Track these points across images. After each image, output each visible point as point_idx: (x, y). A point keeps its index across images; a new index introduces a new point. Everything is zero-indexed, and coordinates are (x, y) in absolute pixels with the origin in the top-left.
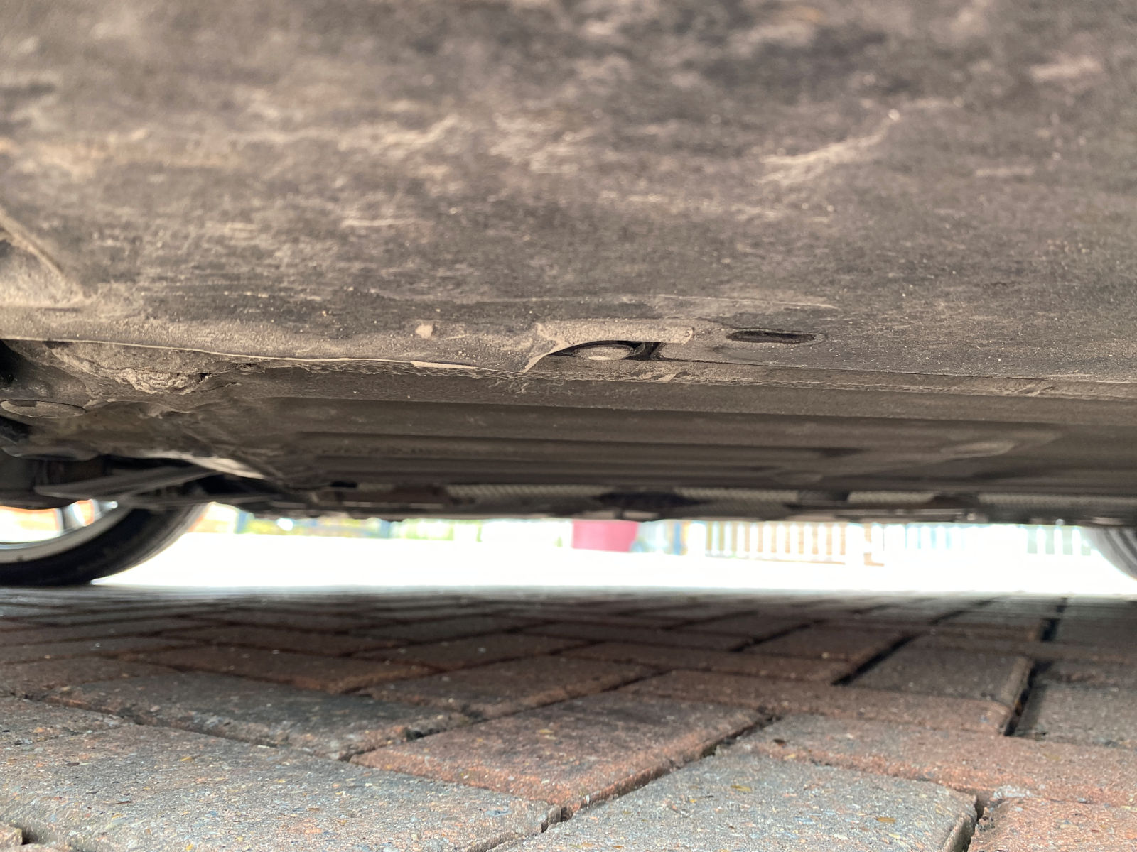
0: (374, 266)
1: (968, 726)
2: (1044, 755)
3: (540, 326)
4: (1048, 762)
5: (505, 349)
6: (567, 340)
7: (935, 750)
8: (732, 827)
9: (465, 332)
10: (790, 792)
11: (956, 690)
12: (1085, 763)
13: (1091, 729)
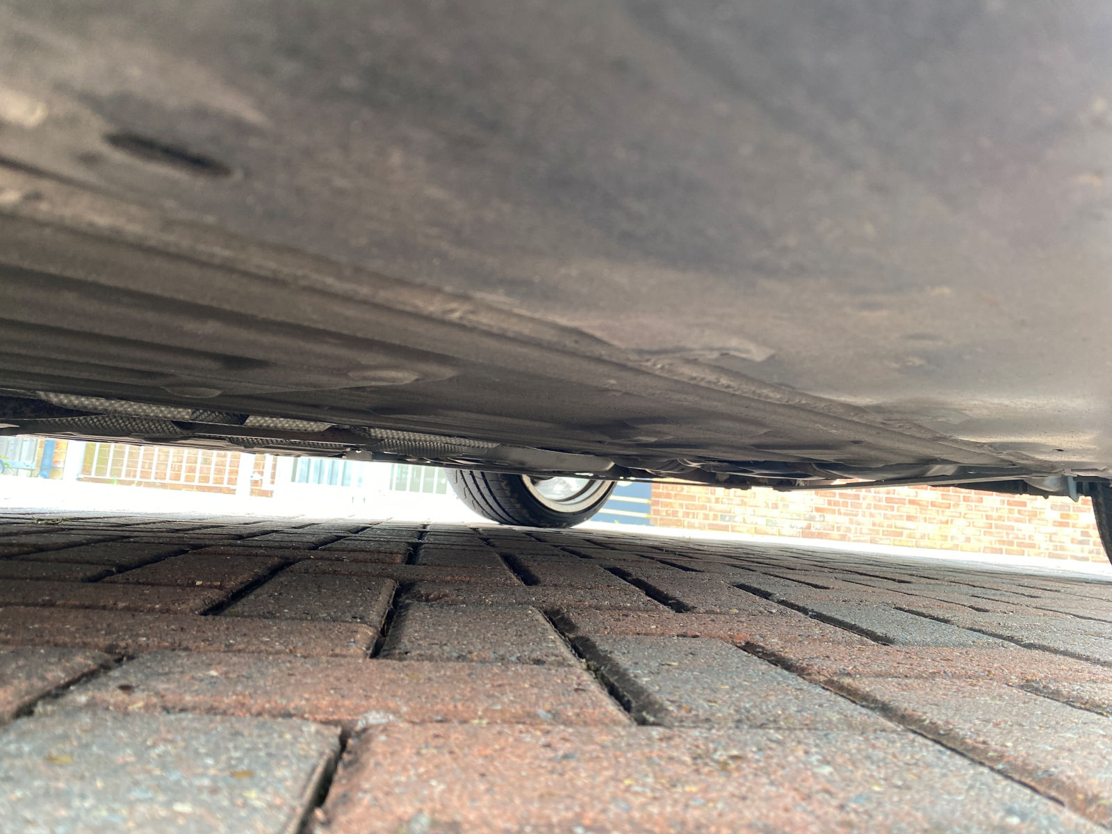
1: (338, 651)
2: (407, 675)
4: (410, 682)
7: (305, 681)
10: (128, 755)
11: (329, 615)
12: (441, 681)
13: (446, 645)
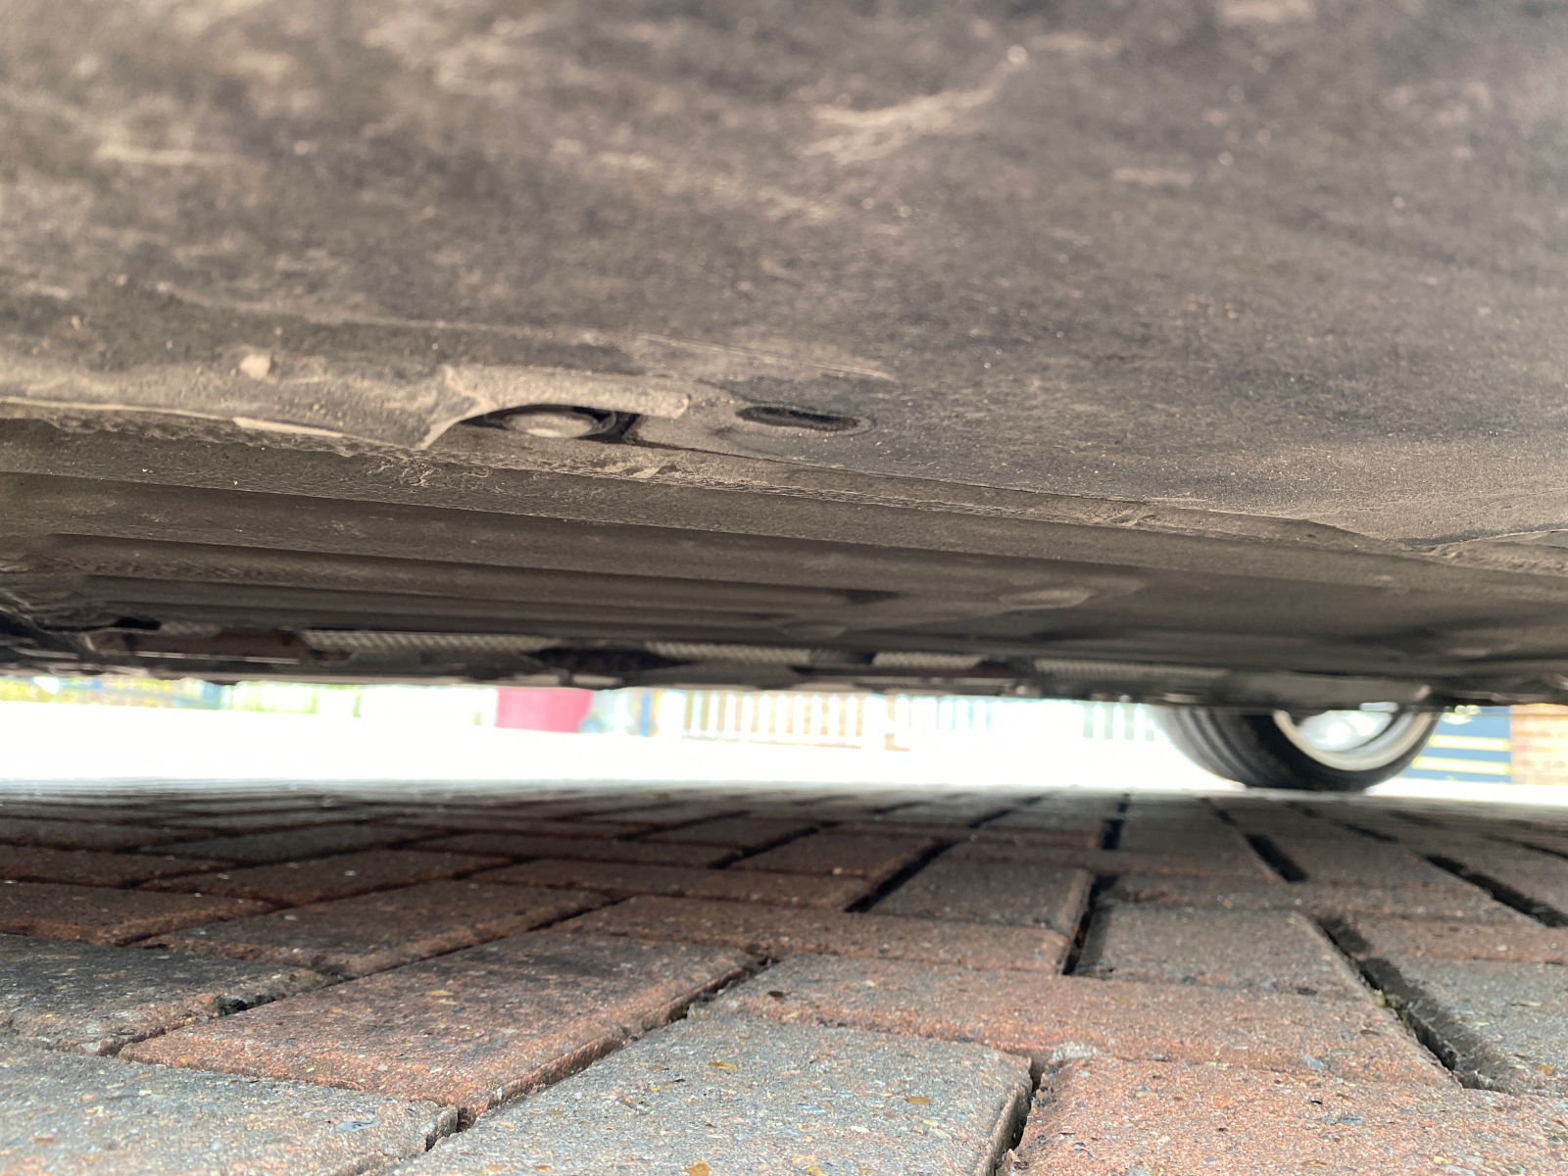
0: (161, 239)
1: (1019, 964)
2: (1113, 998)
3: (449, 371)
4: (1118, 1007)
5: (392, 405)
6: (493, 398)
7: (980, 999)
8: (710, 1125)
10: (790, 1068)
11: (1003, 916)
12: (1161, 1008)
13: (1165, 961)
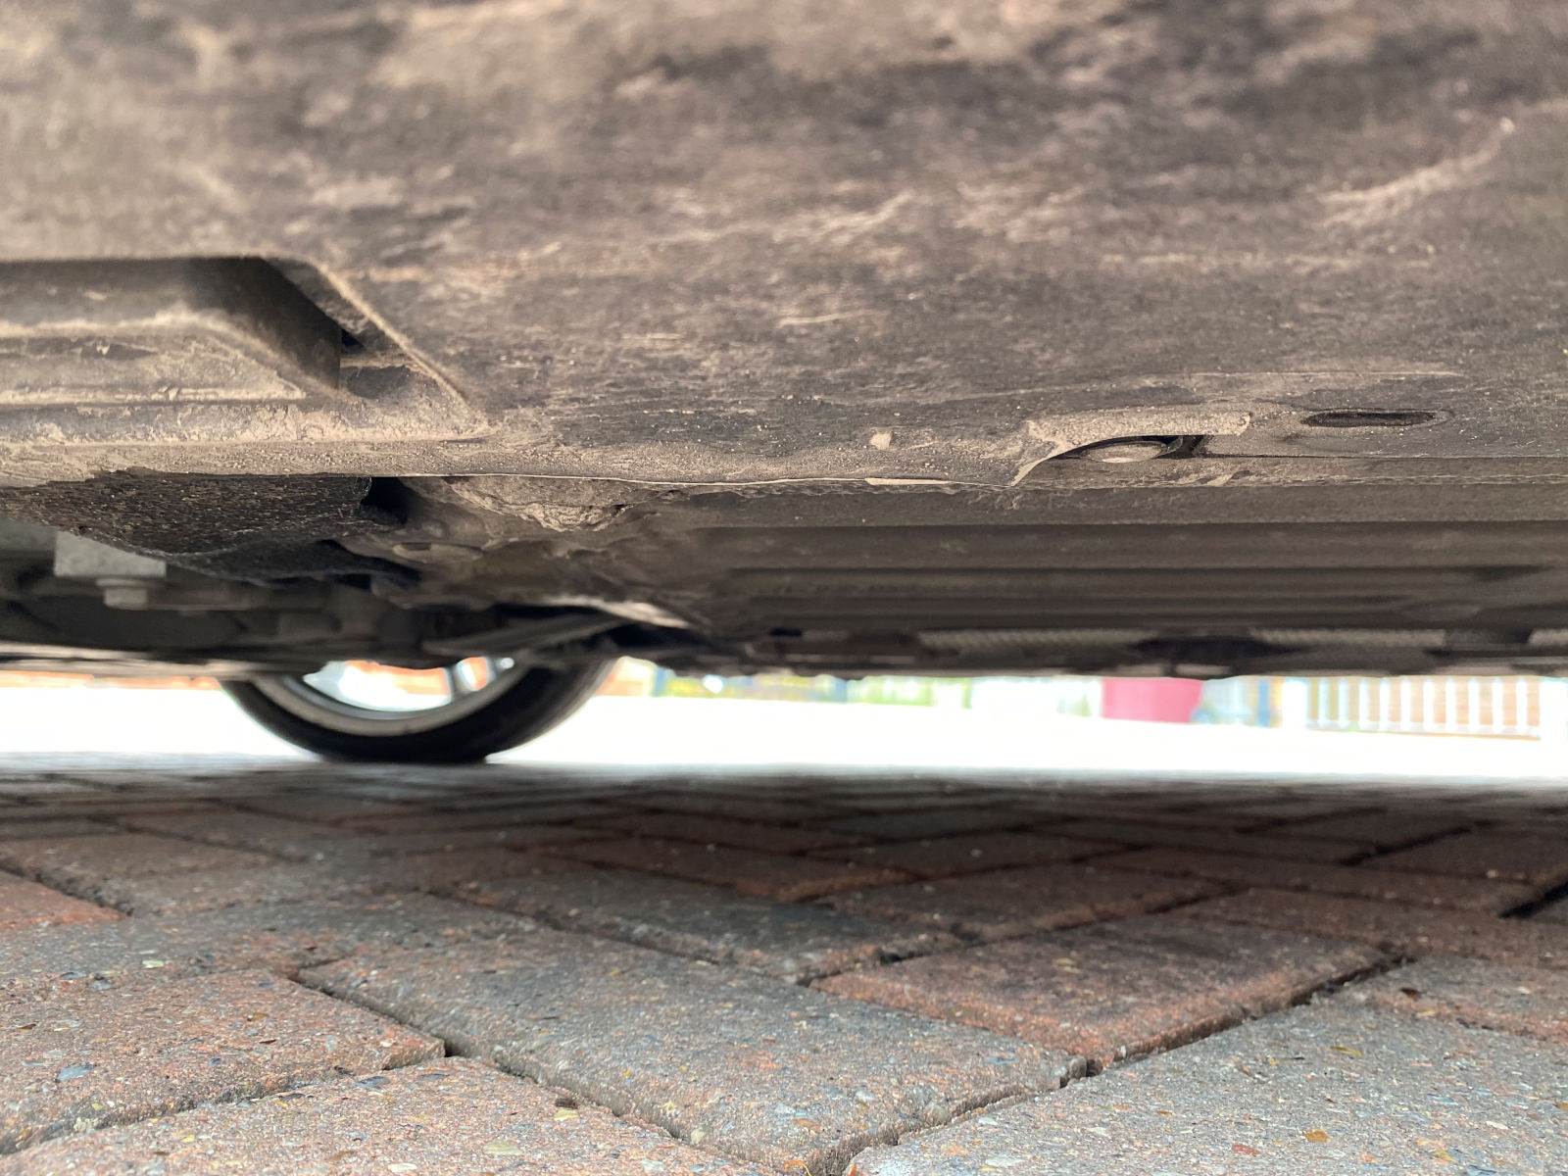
0: (817, 368)
3: (1032, 424)
5: (986, 456)
6: (1070, 440)
8: (1330, 1101)
9: (933, 438)
10: (1422, 1061)
